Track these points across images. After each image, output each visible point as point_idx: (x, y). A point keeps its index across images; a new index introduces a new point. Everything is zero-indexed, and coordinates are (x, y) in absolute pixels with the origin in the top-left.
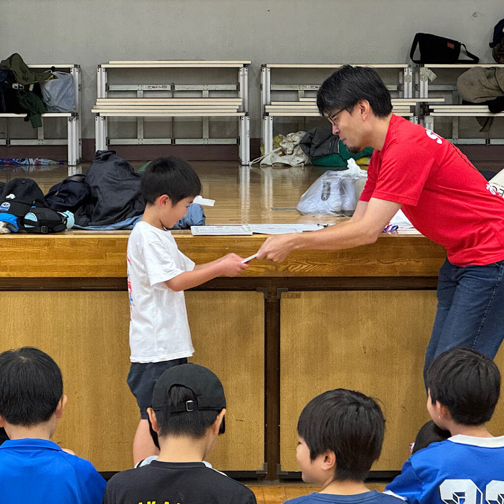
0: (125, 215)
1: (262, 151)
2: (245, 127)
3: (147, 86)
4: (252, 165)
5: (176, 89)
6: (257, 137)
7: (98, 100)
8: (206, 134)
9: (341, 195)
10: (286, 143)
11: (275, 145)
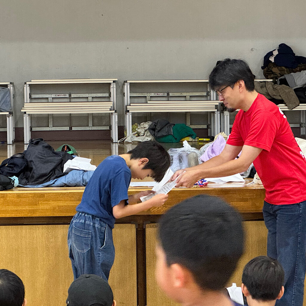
0: (49, 178)
1: (125, 133)
2: (115, 119)
3: (54, 95)
4: (120, 143)
5: (72, 96)
6: (122, 125)
7: (25, 104)
8: (90, 124)
9: (180, 163)
10: (140, 129)
11: (133, 130)
